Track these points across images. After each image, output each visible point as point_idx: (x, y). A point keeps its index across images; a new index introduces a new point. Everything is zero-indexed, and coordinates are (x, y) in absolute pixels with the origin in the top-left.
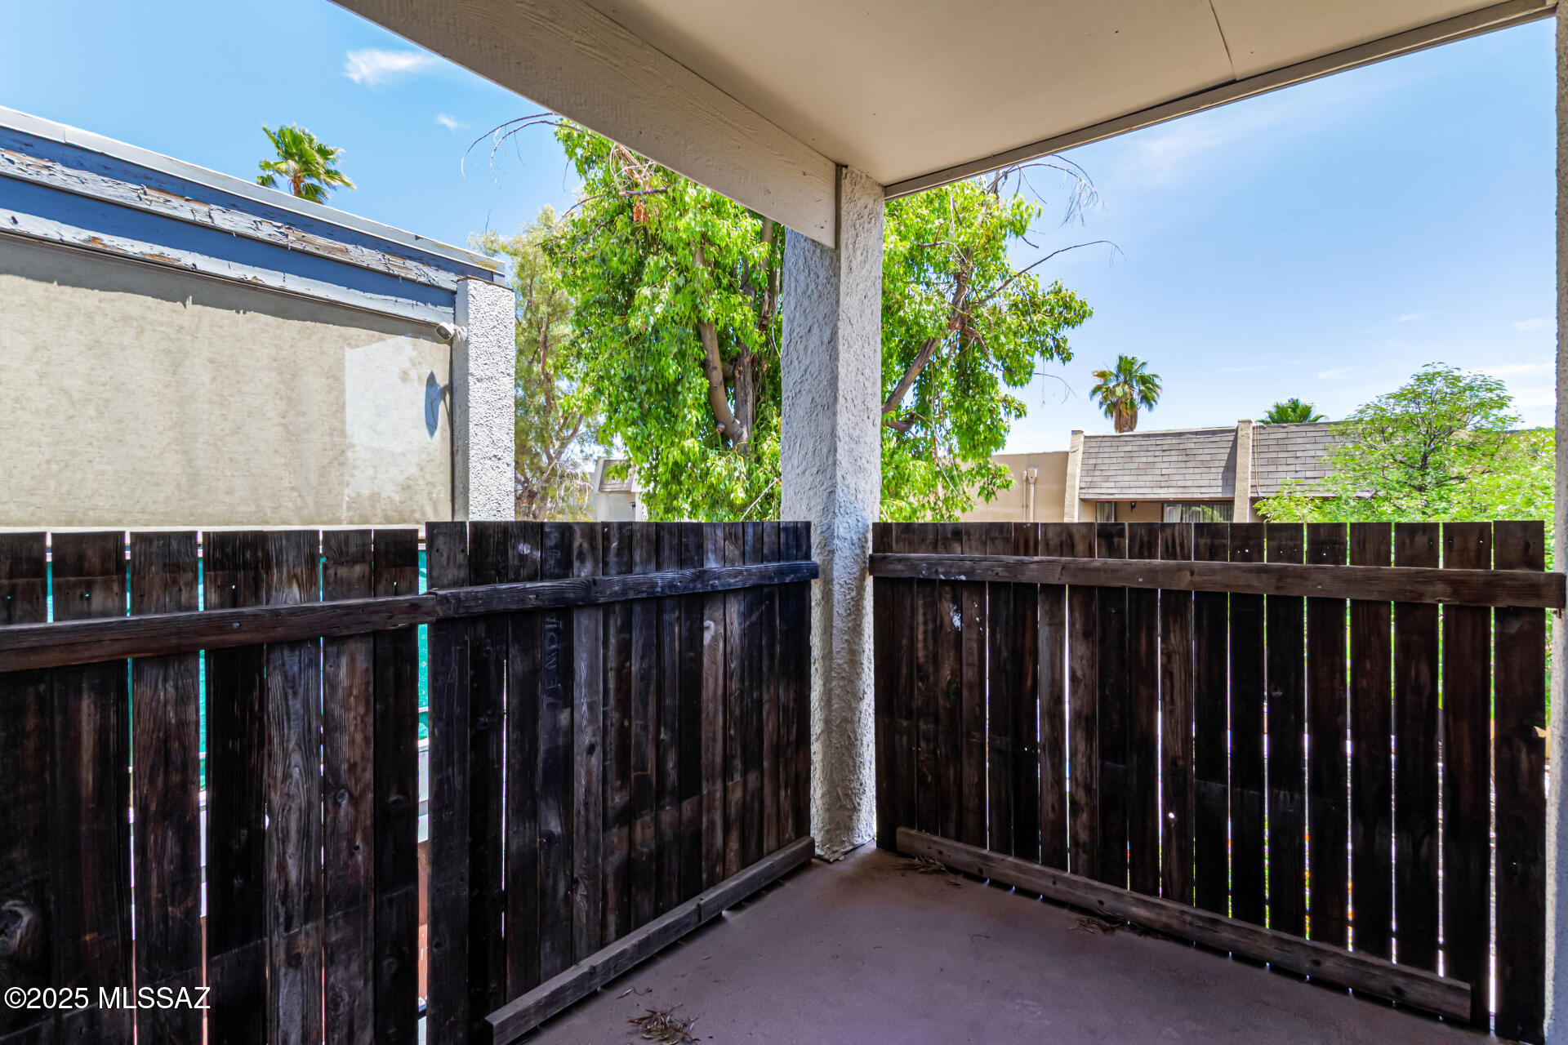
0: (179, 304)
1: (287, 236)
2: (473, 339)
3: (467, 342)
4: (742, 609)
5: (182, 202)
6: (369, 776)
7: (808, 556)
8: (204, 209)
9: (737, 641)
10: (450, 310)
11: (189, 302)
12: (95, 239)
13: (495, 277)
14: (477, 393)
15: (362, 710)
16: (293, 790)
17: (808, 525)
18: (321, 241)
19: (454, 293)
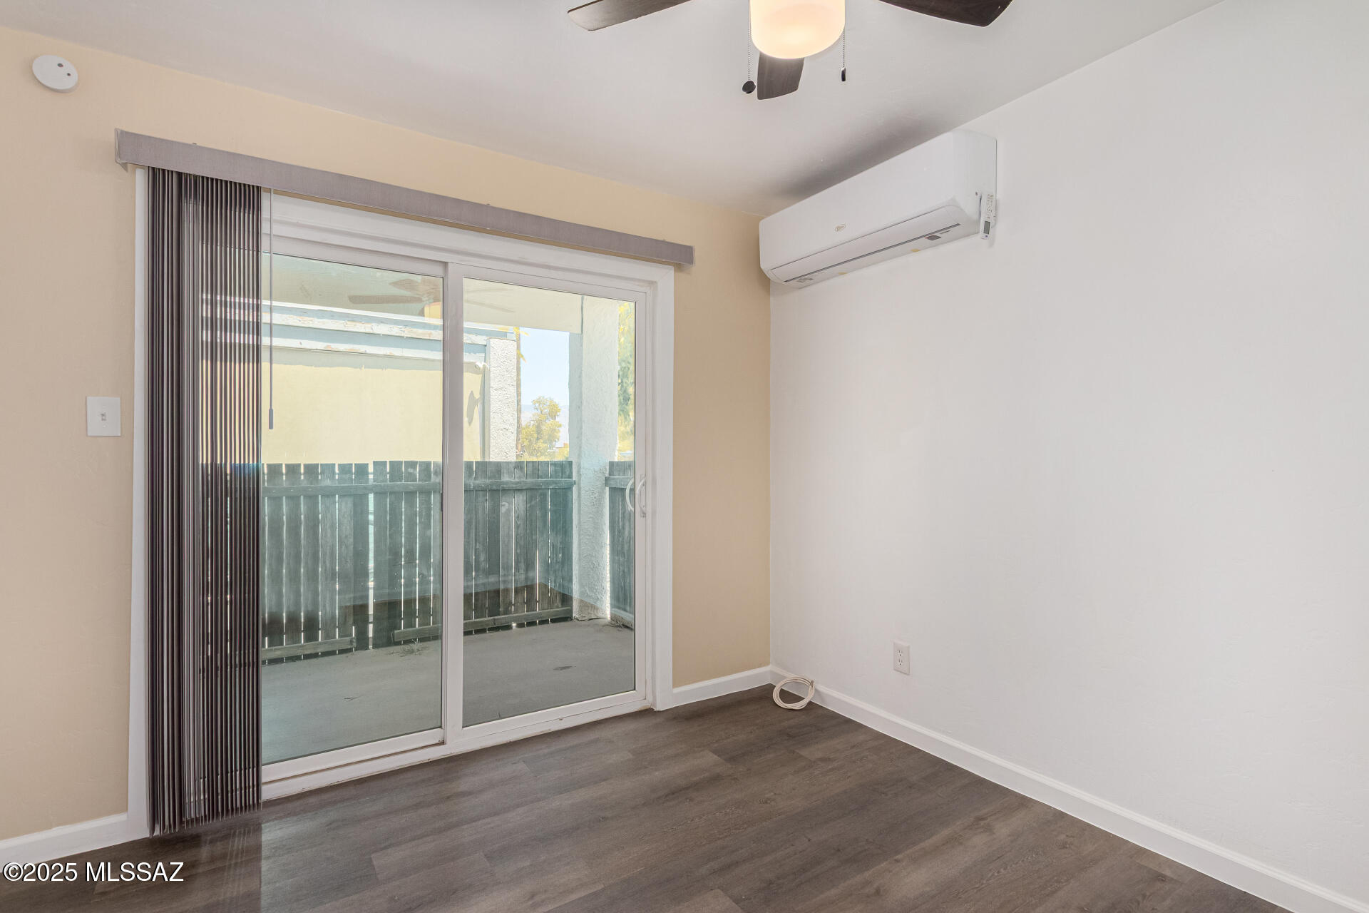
0: (359, 369)
1: (404, 331)
2: (492, 369)
3: (490, 371)
4: (525, 498)
5: (361, 324)
6: (352, 540)
7: (570, 476)
8: (369, 325)
9: (522, 512)
10: (483, 355)
11: (363, 368)
12: (328, 346)
13: (508, 334)
14: (494, 396)
15: (349, 519)
16: (328, 540)
17: (570, 463)
18: (420, 331)
19: (486, 346)
